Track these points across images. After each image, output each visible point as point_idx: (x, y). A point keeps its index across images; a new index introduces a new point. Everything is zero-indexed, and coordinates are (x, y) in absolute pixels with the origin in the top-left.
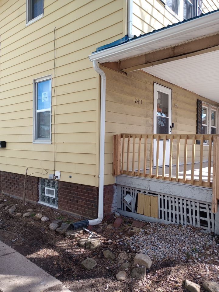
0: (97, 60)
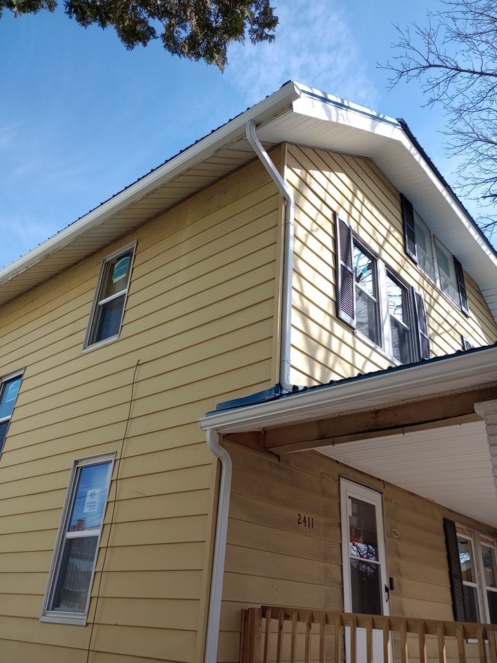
0: (217, 429)
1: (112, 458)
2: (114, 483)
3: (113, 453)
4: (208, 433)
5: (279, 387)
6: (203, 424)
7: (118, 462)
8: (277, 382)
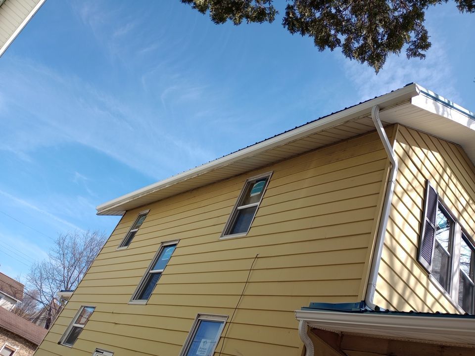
0: (308, 322)
1: (224, 320)
2: (222, 339)
3: (226, 317)
4: (301, 323)
5: (364, 303)
6: (298, 315)
7: (228, 324)
8: (363, 299)
